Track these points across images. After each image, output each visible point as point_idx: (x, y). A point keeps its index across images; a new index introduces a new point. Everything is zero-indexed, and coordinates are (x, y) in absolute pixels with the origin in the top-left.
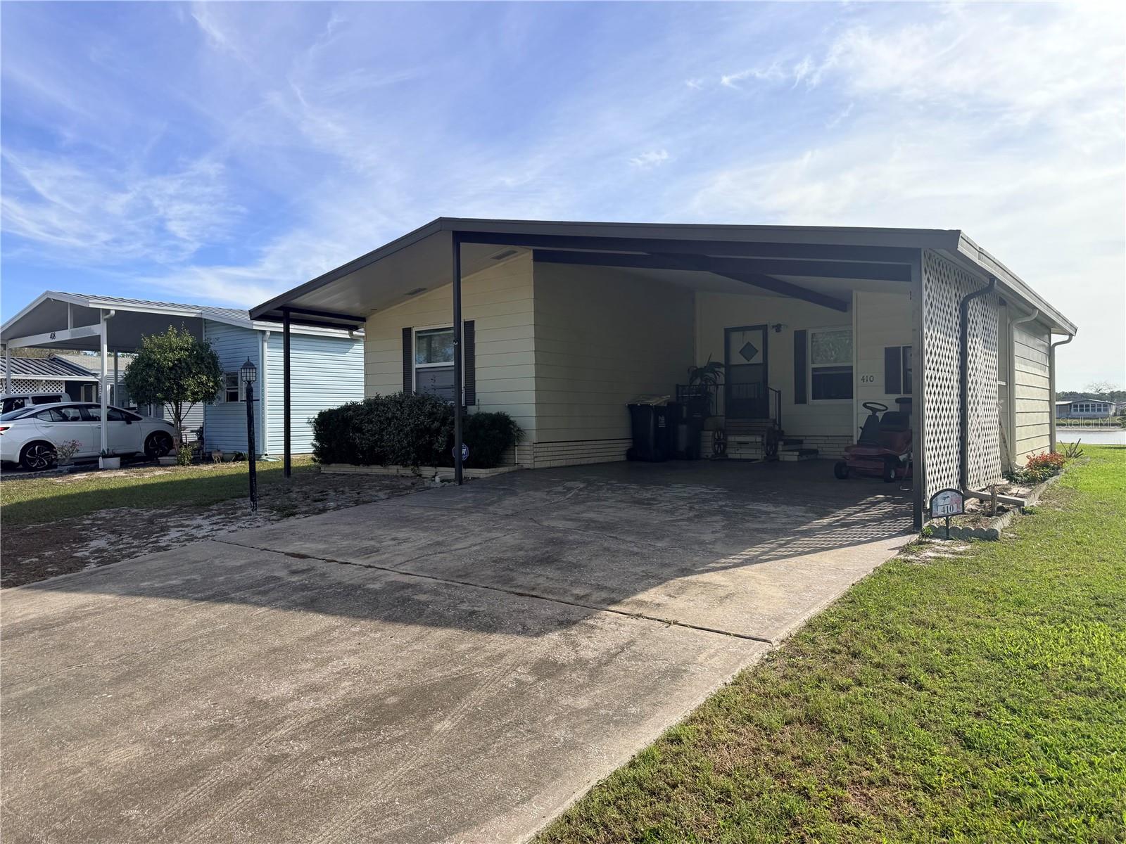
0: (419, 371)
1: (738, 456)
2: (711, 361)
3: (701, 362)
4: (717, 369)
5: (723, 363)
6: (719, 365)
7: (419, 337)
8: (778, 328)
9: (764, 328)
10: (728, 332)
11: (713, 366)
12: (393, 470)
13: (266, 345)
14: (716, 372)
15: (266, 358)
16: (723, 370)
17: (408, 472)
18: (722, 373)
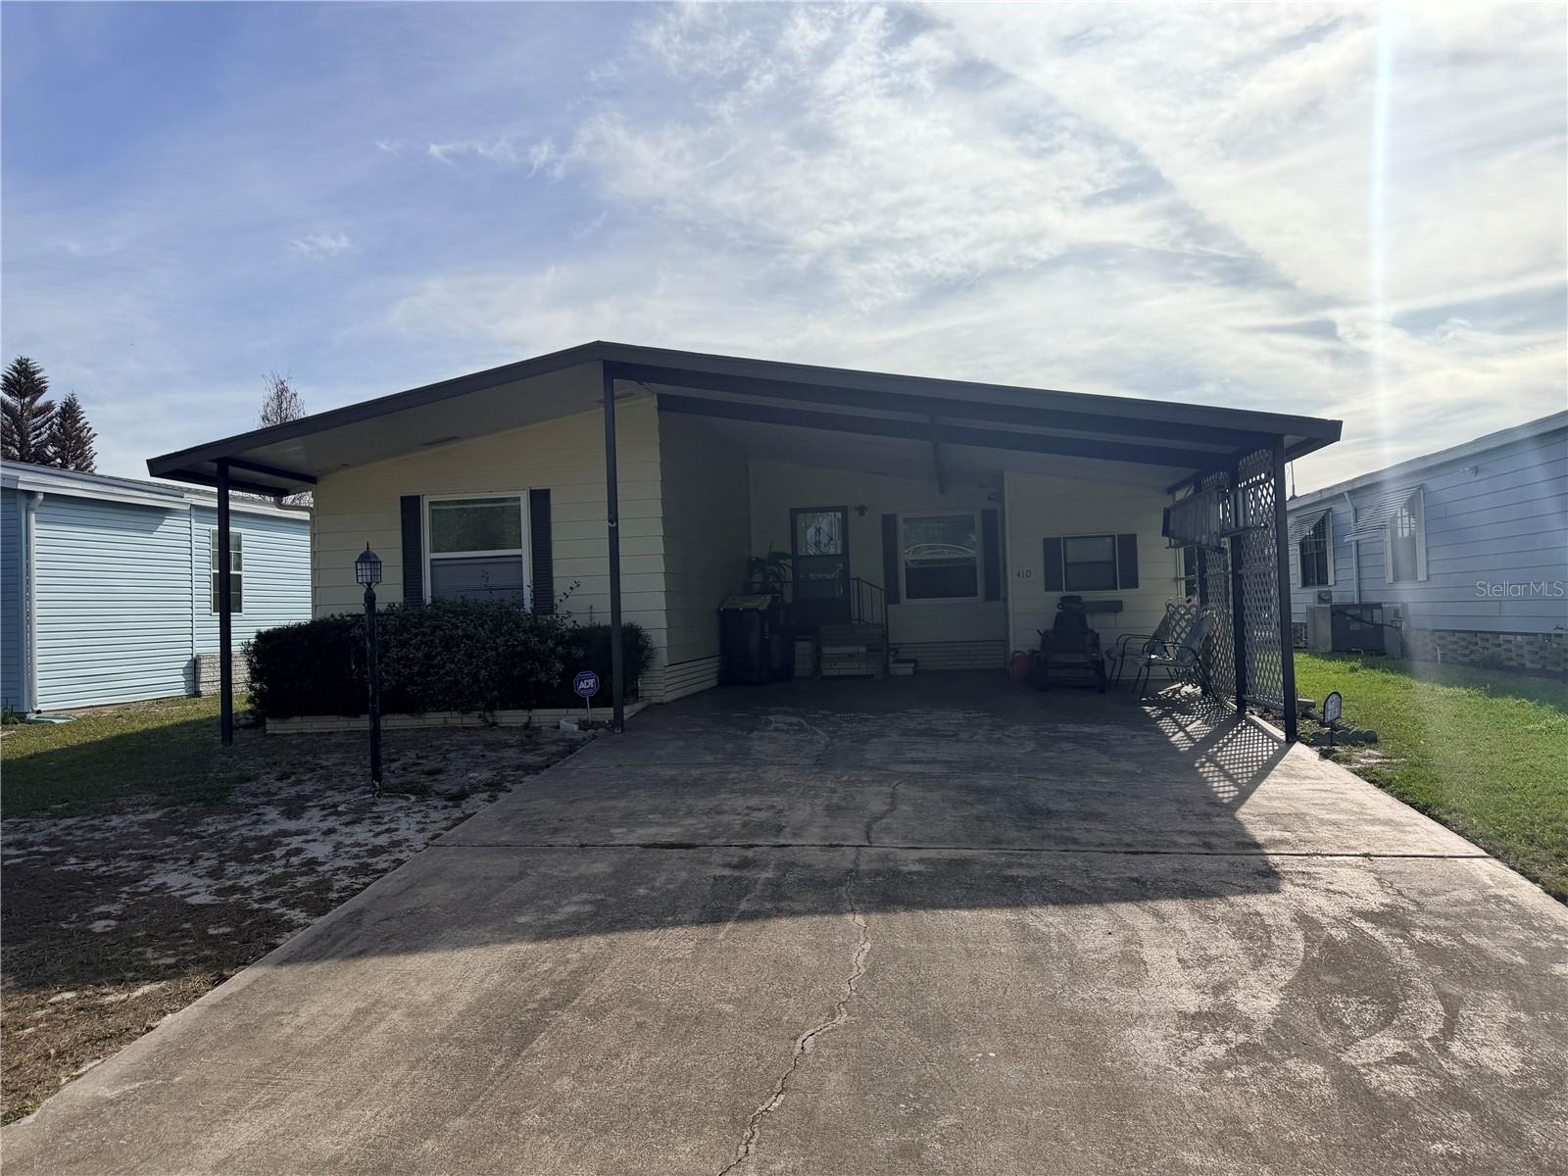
0: (435, 563)
1: (836, 673)
2: (774, 550)
3: (759, 551)
4: (782, 561)
5: (790, 552)
6: (784, 556)
7: (433, 510)
8: (862, 510)
9: (843, 509)
10: (794, 512)
11: (775, 557)
12: (434, 719)
13: (33, 516)
14: (781, 565)
15: (34, 541)
16: (789, 562)
17: (472, 720)
18: (788, 566)
